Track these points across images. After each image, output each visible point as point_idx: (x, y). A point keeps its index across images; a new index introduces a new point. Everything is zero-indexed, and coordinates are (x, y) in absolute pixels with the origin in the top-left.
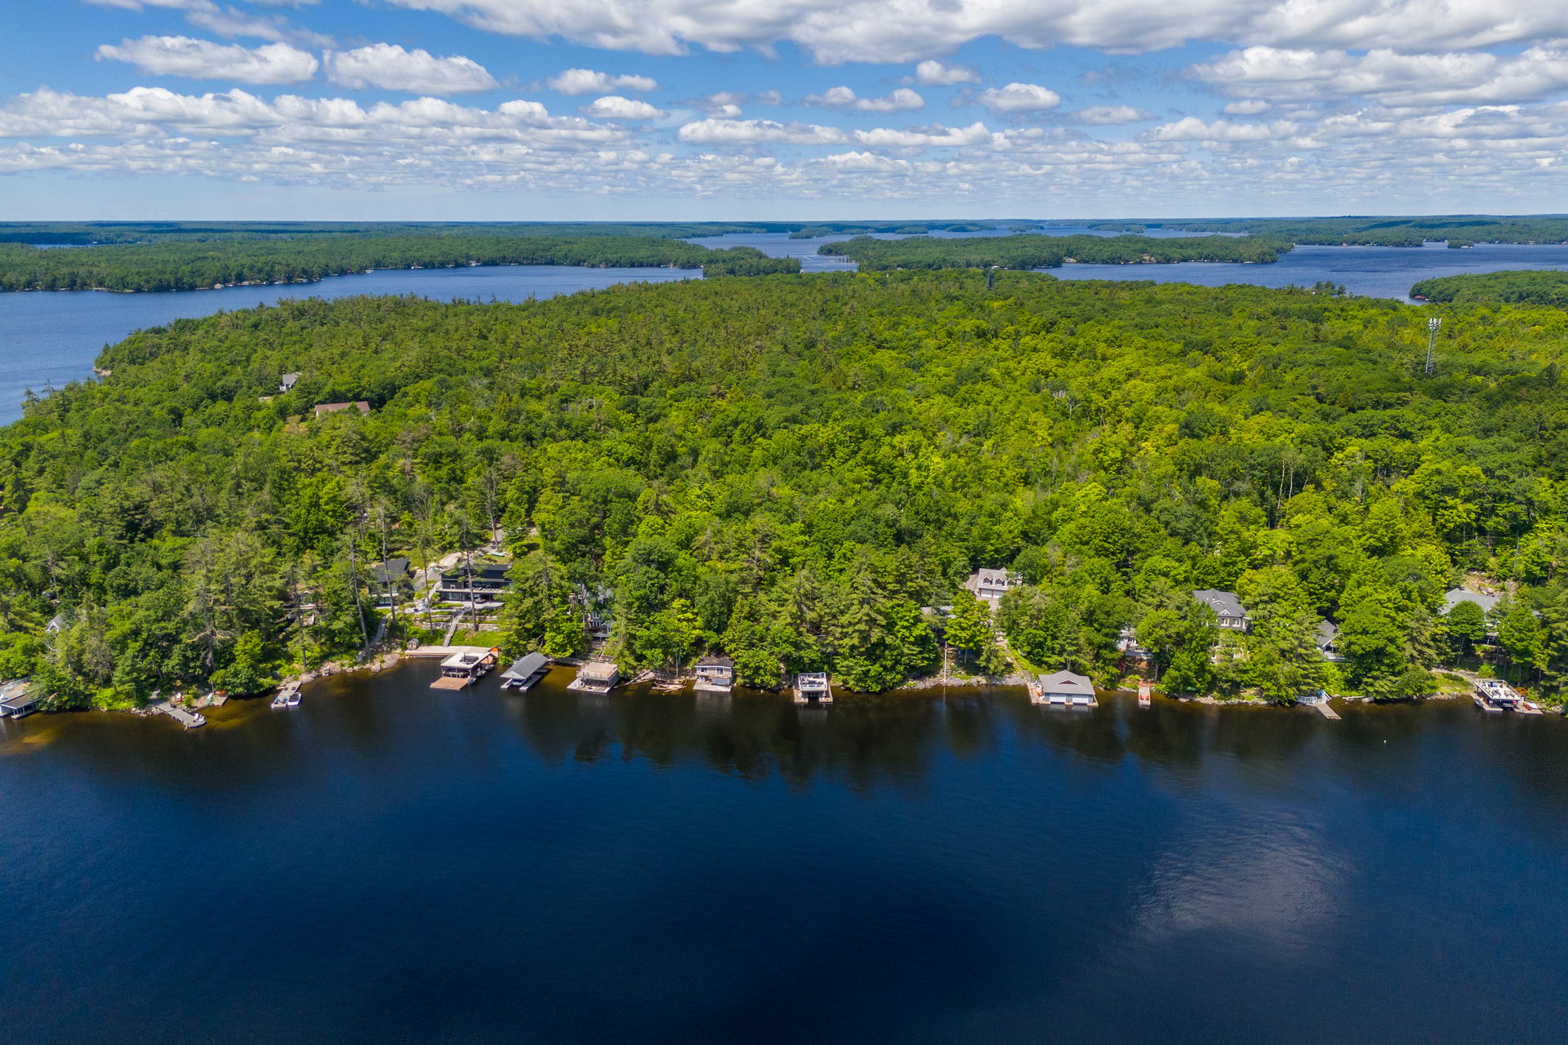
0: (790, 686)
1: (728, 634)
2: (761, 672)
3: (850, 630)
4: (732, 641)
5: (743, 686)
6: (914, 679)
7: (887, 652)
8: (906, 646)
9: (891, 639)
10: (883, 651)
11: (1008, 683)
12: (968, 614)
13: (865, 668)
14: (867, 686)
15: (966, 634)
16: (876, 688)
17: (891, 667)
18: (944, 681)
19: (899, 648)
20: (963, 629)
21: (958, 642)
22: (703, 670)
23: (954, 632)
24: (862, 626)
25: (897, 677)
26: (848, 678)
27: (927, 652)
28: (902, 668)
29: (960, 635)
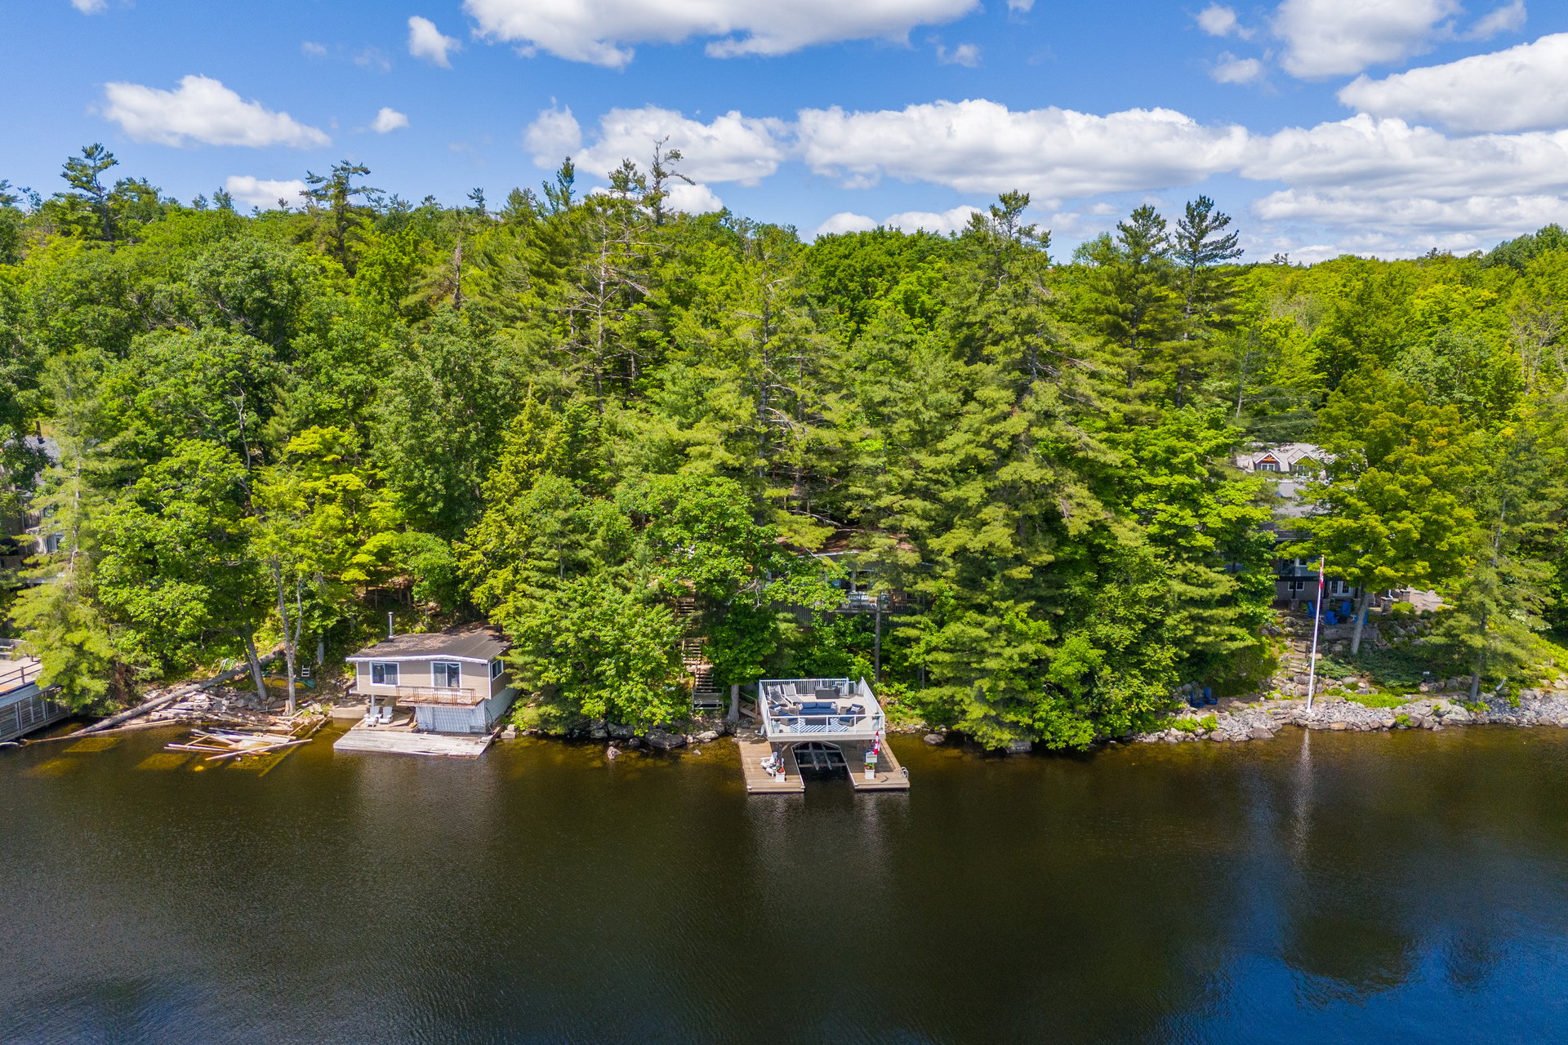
0: (726, 733)
1: (486, 532)
2: (608, 667)
3: (973, 491)
4: (499, 560)
5: (540, 735)
6: (1197, 704)
7: (1112, 590)
8: (1180, 569)
9: (1128, 534)
10: (1096, 586)
11: (1545, 718)
12: (1407, 453)
13: (1029, 648)
14: (1036, 725)
15: (1410, 524)
16: (1072, 733)
17: (1127, 648)
18: (1310, 712)
19: (1157, 572)
20: (1388, 508)
21: (1362, 561)
22: (382, 672)
23: (1351, 523)
24: (1027, 470)
25: (1148, 691)
26: (959, 692)
27: (1257, 595)
28: (1166, 655)
29: (1382, 529)
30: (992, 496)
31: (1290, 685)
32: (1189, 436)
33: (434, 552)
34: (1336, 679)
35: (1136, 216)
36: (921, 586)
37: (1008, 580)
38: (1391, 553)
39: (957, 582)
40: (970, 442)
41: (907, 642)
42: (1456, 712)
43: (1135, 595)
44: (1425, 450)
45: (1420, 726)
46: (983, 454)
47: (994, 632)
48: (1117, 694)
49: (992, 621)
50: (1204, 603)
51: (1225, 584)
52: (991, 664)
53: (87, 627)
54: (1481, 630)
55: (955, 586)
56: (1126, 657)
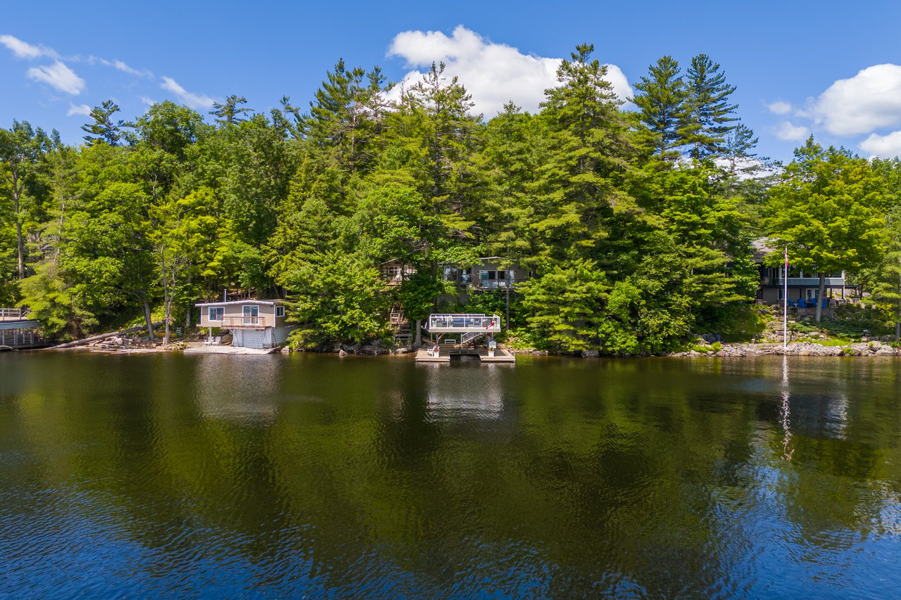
0: (413, 351)
5: (304, 351)
6: (710, 341)
14: (600, 336)
15: (841, 224)
16: (623, 340)
17: (657, 293)
18: (786, 349)
20: (823, 216)
21: (813, 252)
22: (216, 314)
23: (803, 228)
25: (674, 323)
26: (552, 319)
28: (686, 301)
29: (823, 228)
31: (773, 335)
33: (250, 252)
34: (804, 332)
35: (661, 62)
37: (580, 247)
38: (831, 244)
39: (551, 256)
40: (555, 167)
42: (886, 349)
43: (662, 260)
44: (847, 182)
45: (860, 355)
50: (709, 271)
51: (720, 258)
53: (59, 292)
55: (549, 258)
56: (658, 300)
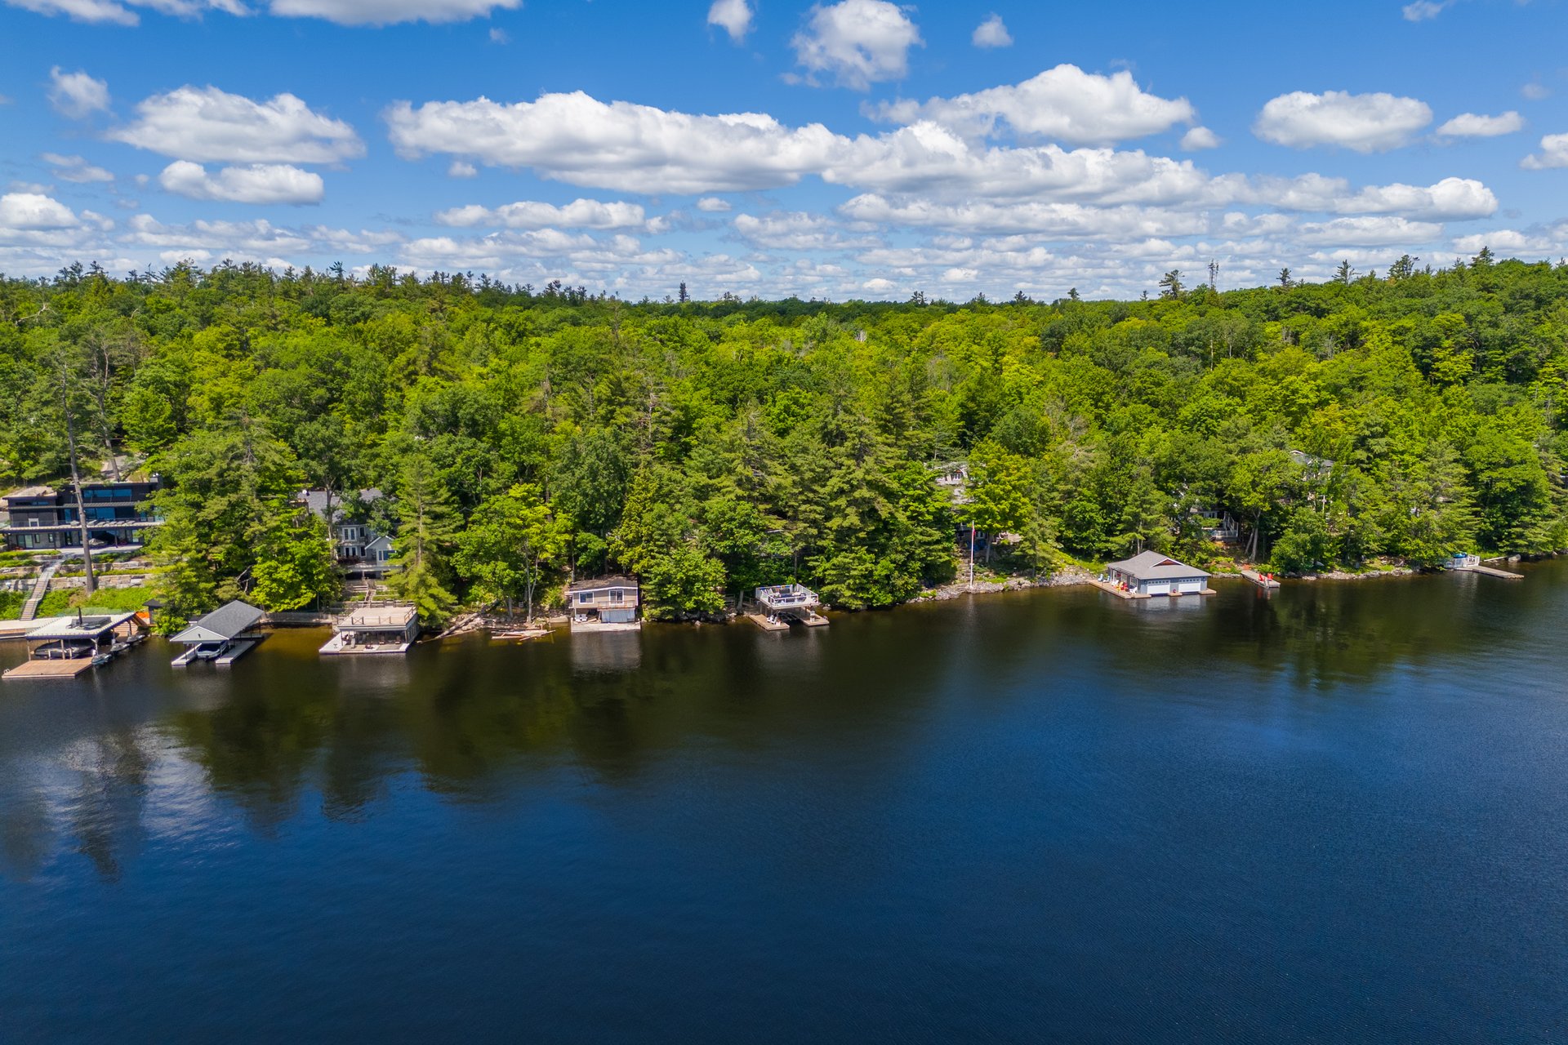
0: (742, 613)
1: (625, 531)
2: (696, 587)
3: (842, 502)
4: (629, 544)
5: (660, 620)
6: (929, 586)
7: (895, 540)
8: (920, 529)
9: (902, 517)
10: (889, 539)
11: (1061, 583)
12: (1001, 476)
13: (868, 565)
14: (870, 597)
15: (1005, 505)
16: (884, 599)
17: (902, 563)
18: (971, 587)
19: (912, 531)
20: (997, 499)
21: (988, 522)
22: (585, 598)
23: (983, 506)
24: (864, 493)
25: (910, 581)
26: (839, 587)
27: (948, 539)
28: (917, 565)
29: (995, 508)
30: (850, 504)
31: (963, 577)
32: (920, 473)
34: (981, 573)
36: (819, 543)
37: (857, 538)
38: (999, 518)
39: (835, 541)
40: (840, 482)
41: (814, 568)
42: (1026, 583)
43: (904, 541)
44: (1010, 475)
45: (1013, 590)
46: (846, 487)
47: (854, 559)
48: (900, 582)
49: (853, 555)
50: (929, 543)
51: (937, 535)
52: (853, 573)
54: (1033, 548)
56: (902, 567)
